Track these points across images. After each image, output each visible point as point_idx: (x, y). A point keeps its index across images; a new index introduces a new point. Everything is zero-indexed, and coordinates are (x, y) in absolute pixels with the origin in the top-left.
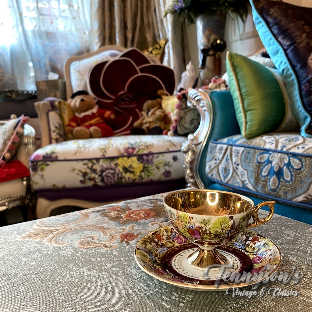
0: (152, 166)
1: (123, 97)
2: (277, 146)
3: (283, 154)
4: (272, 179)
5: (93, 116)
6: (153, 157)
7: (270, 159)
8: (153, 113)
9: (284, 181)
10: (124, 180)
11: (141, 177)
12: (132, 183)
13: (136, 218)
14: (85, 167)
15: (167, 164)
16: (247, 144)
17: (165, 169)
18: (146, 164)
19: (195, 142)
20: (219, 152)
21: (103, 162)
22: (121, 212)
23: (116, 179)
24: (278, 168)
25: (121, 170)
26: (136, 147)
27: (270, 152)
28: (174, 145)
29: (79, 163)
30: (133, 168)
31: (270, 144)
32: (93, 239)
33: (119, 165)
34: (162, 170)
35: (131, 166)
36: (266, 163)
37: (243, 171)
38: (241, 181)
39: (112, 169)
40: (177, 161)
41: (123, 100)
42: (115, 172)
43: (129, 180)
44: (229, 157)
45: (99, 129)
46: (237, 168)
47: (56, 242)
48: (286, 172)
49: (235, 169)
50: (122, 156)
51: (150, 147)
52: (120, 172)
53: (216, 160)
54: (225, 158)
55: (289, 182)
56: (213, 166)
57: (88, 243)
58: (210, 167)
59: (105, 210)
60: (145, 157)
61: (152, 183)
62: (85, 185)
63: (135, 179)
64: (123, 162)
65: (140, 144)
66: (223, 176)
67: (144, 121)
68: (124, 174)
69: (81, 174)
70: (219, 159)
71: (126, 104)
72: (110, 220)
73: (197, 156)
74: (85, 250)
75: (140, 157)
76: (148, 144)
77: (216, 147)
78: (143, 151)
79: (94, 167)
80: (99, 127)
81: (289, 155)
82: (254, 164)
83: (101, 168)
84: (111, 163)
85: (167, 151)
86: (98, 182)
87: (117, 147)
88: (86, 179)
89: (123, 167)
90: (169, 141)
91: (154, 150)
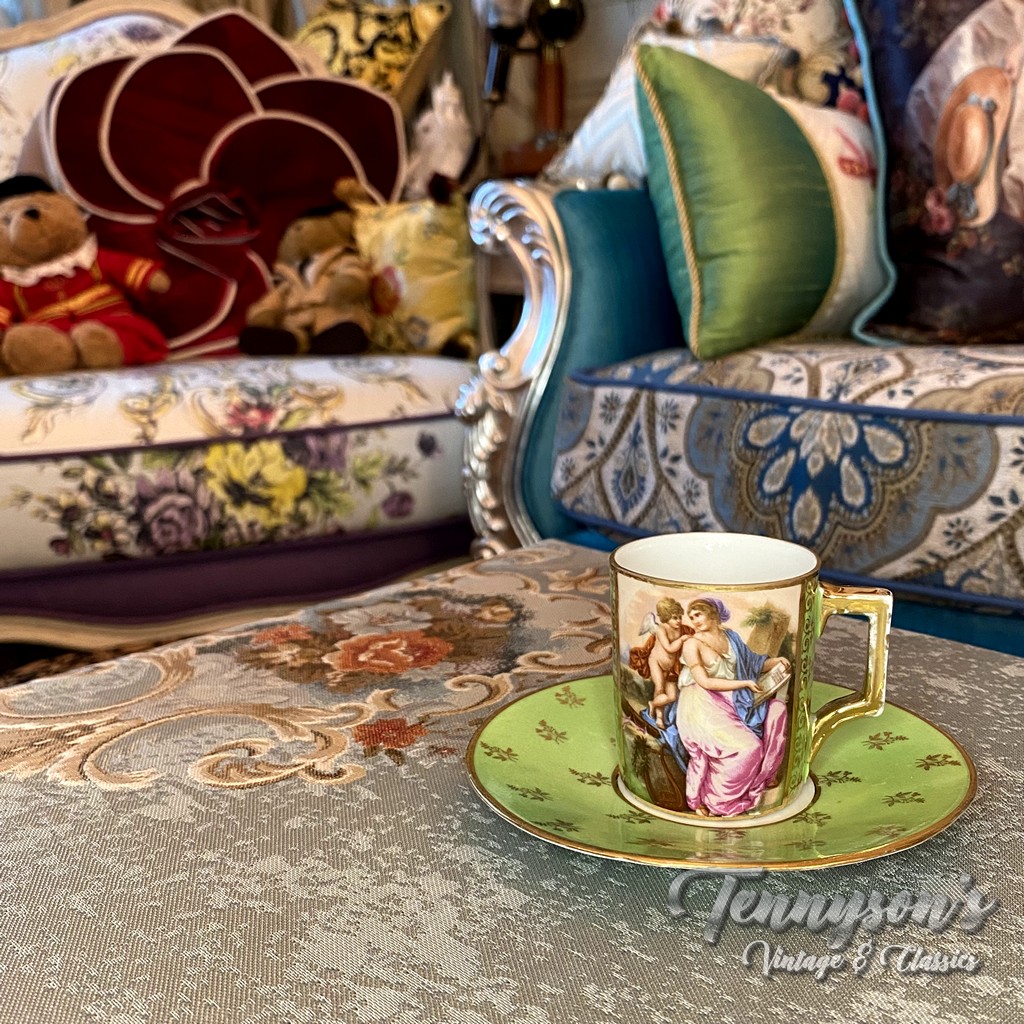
0: (340, 475)
1: (195, 203)
2: (815, 388)
3: (838, 416)
4: (800, 504)
5: (80, 280)
6: (345, 441)
7: (795, 433)
8: (324, 271)
9: (842, 509)
10: (232, 531)
11: (299, 518)
12: (263, 543)
13: (387, 668)
14: (72, 484)
15: (396, 467)
16: (708, 385)
17: (391, 486)
18: (316, 468)
19: (509, 380)
20: (603, 415)
21: (145, 464)
22: (313, 647)
23: (199, 530)
24: (822, 463)
25: (221, 495)
26: (274, 403)
27: (794, 410)
28: (424, 395)
29: (42, 469)
30: (267, 485)
31: (790, 381)
32: (252, 752)
33: (211, 475)
34: (381, 490)
36: (777, 448)
37: (693, 481)
38: (688, 515)
39: (181, 491)
40: (436, 454)
41: (196, 216)
42: (196, 503)
43: (252, 532)
44: (644, 433)
45: (111, 336)
46: (672, 472)
47: (106, 775)
48: (851, 477)
49: (666, 474)
50: (224, 439)
51: (329, 403)
52: (216, 500)
53: (591, 444)
54: (630, 436)
55: (859, 511)
56: (581, 466)
57: (239, 766)
58: (568, 471)
59: (247, 640)
60: (312, 442)
61: (339, 540)
62: (73, 558)
63: (277, 528)
64: (228, 463)
65: (290, 392)
66: (619, 502)
67: (292, 302)
68: (230, 510)
69: (54, 514)
70: (602, 442)
71: (209, 233)
72: (283, 678)
73: (515, 431)
74: (240, 795)
75: (294, 443)
76: (321, 390)
77: (591, 395)
78: (306, 418)
79: (109, 485)
80: (109, 324)
81: (862, 418)
82: (733, 454)
83: (138, 487)
84: (179, 467)
85: (398, 416)
86: (128, 543)
87: (200, 402)
88: (78, 532)
89: (226, 481)
90: (402, 379)
91: (347, 414)
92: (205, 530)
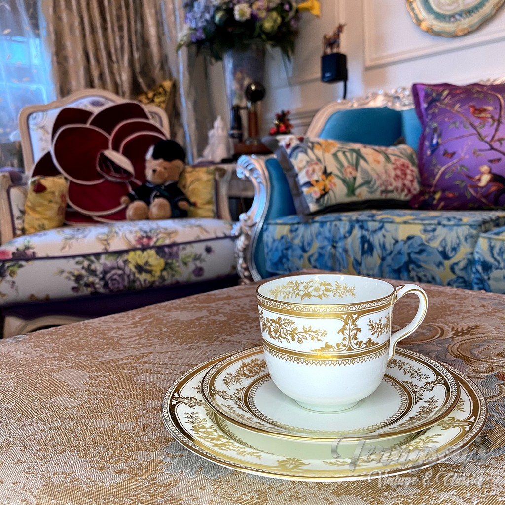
0: (177, 261)
6: (178, 249)
10: (138, 283)
11: (162, 278)
12: (149, 287)
14: (80, 267)
15: (197, 258)
17: (196, 265)
18: (168, 259)
19: (249, 223)
21: (106, 259)
23: (126, 283)
25: (134, 269)
26: (152, 236)
28: (206, 232)
29: (68, 261)
30: (150, 266)
33: (130, 262)
34: (192, 266)
35: (147, 263)
39: (119, 268)
40: (212, 253)
42: (124, 273)
43: (145, 283)
50: (134, 249)
51: (172, 235)
52: (132, 272)
60: (166, 250)
61: (177, 286)
62: (80, 294)
63: (154, 282)
64: (136, 258)
65: (158, 231)
68: (137, 275)
69: (73, 278)
73: (252, 240)
75: (160, 250)
76: (169, 230)
78: (164, 241)
79: (93, 267)
83: (104, 267)
84: (118, 260)
85: (197, 240)
86: (99, 288)
87: (125, 235)
88: (81, 284)
89: (135, 265)
90: (199, 226)
91: (179, 239)
92: (128, 282)
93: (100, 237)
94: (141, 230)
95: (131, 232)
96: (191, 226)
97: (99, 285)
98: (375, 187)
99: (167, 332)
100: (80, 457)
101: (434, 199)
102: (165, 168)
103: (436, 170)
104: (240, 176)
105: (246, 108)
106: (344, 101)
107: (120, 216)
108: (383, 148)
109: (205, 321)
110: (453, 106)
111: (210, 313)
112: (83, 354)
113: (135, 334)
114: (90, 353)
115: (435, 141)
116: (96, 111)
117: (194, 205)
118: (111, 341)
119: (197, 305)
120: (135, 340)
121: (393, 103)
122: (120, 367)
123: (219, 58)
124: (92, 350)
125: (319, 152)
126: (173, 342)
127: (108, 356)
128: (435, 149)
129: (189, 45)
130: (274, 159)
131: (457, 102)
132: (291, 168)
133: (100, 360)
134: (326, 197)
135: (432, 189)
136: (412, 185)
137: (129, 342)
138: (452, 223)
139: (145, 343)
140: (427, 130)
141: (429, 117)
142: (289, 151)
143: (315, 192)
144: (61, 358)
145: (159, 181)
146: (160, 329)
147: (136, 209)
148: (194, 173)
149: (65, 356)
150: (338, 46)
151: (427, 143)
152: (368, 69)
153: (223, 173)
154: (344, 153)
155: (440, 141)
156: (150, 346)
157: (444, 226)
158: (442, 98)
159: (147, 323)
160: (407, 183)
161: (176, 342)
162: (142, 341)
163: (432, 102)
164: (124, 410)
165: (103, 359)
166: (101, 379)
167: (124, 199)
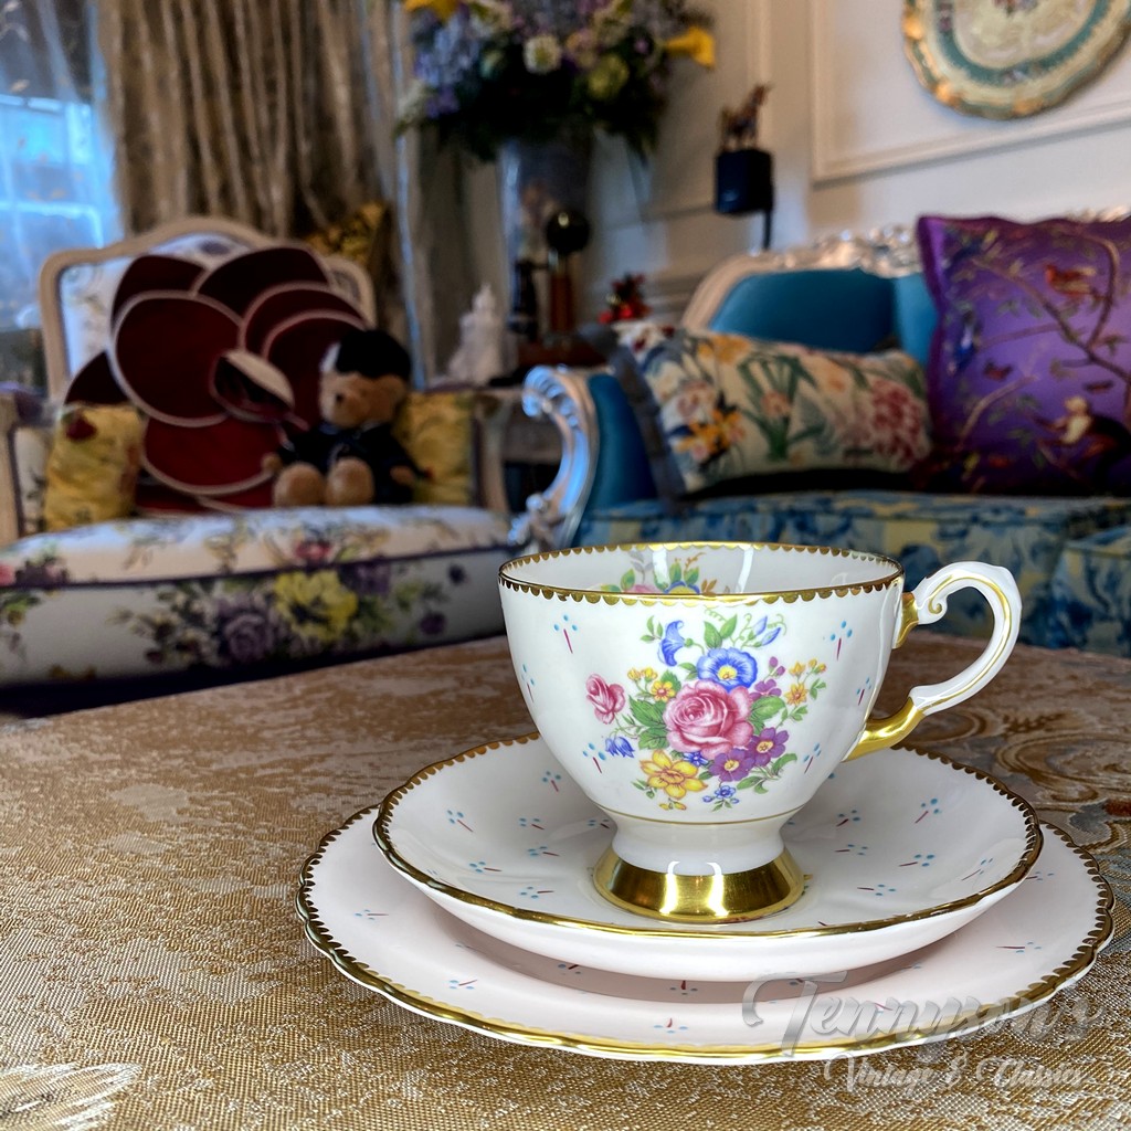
0: (385, 599)
6: (389, 571)
10: (296, 645)
11: (351, 635)
14: (165, 606)
15: (431, 592)
17: (427, 608)
18: (366, 593)
21: (226, 589)
23: (269, 643)
25: (287, 615)
26: (331, 540)
28: (452, 533)
29: (141, 593)
30: (326, 607)
33: (279, 599)
34: (418, 611)
35: (318, 601)
39: (255, 611)
40: (465, 583)
42: (267, 622)
43: (313, 647)
50: (289, 569)
51: (376, 540)
52: (284, 620)
60: (362, 573)
62: (165, 666)
63: (333, 643)
64: (293, 589)
65: (347, 529)
68: (295, 628)
69: (150, 631)
75: (347, 572)
76: (370, 530)
78: (358, 552)
83: (220, 608)
84: (253, 592)
85: (432, 552)
86: (209, 656)
87: (271, 539)
88: (169, 645)
89: (292, 604)
90: (438, 523)
91: (391, 548)
92: (273, 644)
93: (215, 540)
94: (306, 527)
95: (283, 531)
96: (419, 522)
97: (208, 646)
98: (833, 441)
99: (365, 717)
100: (170, 948)
101: (963, 470)
102: (364, 393)
103: (968, 406)
104: (530, 410)
105: (546, 267)
106: (766, 255)
107: (261, 499)
108: (851, 358)
109: (450, 696)
110: (1006, 264)
111: (462, 684)
112: (177, 757)
113: (292, 720)
114: (192, 754)
115: (966, 342)
116: (212, 263)
117: (426, 475)
118: (238, 733)
119: (433, 667)
120: (293, 732)
121: (874, 262)
122: (260, 781)
123: (488, 155)
124: (196, 748)
125: (707, 361)
126: (378, 735)
127: (233, 761)
128: (965, 358)
129: (423, 124)
130: (606, 377)
131: (1017, 256)
132: (645, 393)
133: (214, 767)
134: (723, 461)
135: (959, 448)
136: (914, 439)
137: (279, 735)
138: (1003, 518)
139: (316, 738)
140: (950, 318)
141: (954, 290)
142: (640, 357)
143: (699, 449)
144: (125, 764)
145: (347, 420)
146: (350, 712)
147: (296, 482)
148: (429, 406)
149: (135, 760)
150: (754, 134)
151: (948, 347)
152: (819, 186)
153: (492, 406)
154: (764, 364)
155: (979, 342)
156: (328, 743)
157: (986, 524)
158: (984, 247)
159: (320, 699)
160: (904, 434)
161: (385, 737)
162: (309, 733)
163: (960, 257)
164: (269, 863)
165: (221, 767)
166: (217, 803)
167: (269, 460)
